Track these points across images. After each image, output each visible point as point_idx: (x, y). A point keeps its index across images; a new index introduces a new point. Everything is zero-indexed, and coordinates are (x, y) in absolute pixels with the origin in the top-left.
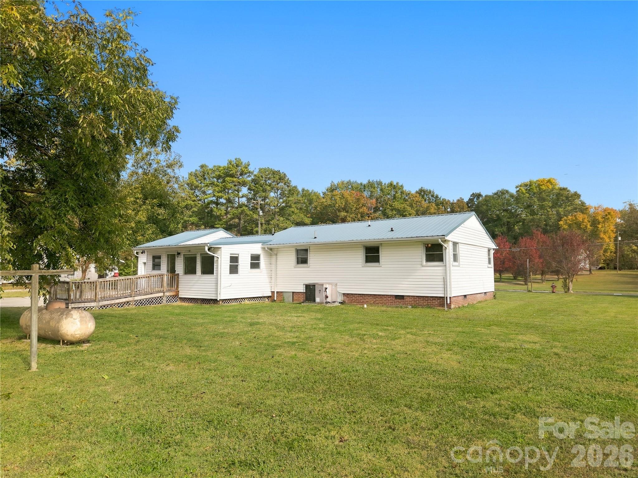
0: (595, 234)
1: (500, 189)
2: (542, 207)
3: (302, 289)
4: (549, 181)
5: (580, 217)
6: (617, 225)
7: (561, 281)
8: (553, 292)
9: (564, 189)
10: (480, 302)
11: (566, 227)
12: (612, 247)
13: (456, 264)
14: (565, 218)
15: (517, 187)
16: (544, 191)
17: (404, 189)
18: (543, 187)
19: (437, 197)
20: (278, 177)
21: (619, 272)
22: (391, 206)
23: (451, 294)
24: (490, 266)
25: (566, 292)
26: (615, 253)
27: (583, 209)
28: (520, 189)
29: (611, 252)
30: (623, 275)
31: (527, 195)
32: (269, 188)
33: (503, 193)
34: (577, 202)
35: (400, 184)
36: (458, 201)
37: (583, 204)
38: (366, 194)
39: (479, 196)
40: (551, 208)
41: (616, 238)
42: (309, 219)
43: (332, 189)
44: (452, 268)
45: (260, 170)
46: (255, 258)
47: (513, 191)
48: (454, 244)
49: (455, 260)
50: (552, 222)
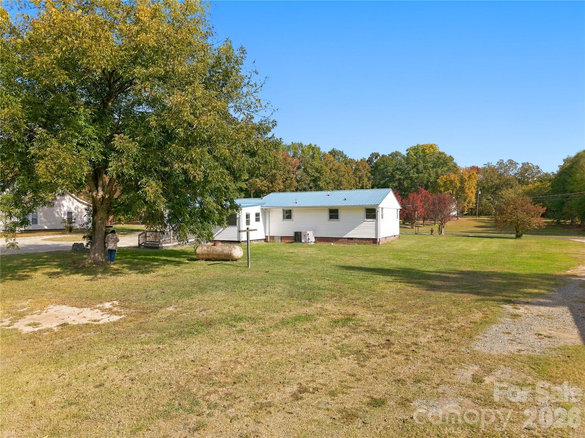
0: (462, 189)
1: (394, 151)
2: (425, 168)
3: (292, 235)
4: (431, 146)
5: (453, 176)
6: (478, 183)
7: (437, 225)
8: (432, 234)
9: (443, 153)
10: (392, 241)
11: (442, 184)
12: (474, 200)
14: (442, 176)
15: (407, 150)
16: (428, 154)
17: (321, 151)
18: (427, 151)
19: (345, 157)
21: (478, 218)
22: (311, 165)
23: (379, 236)
24: (397, 219)
25: (440, 234)
26: (476, 203)
27: (455, 169)
28: (409, 152)
29: (473, 204)
30: (480, 221)
31: (415, 157)
33: (397, 154)
34: (451, 164)
35: (317, 146)
36: (361, 160)
37: (455, 165)
38: (291, 154)
39: (376, 155)
40: (432, 168)
41: (477, 192)
44: (381, 222)
46: (257, 215)
47: (404, 153)
48: (382, 208)
49: (382, 218)
50: (432, 179)
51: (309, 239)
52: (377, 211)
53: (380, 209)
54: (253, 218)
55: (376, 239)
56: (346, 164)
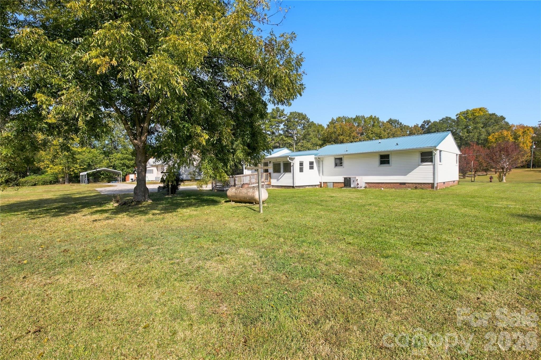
0: (516, 144)
1: (445, 117)
2: (475, 128)
3: (342, 180)
4: (481, 109)
5: (505, 133)
6: (532, 138)
8: (491, 182)
9: (494, 114)
10: (451, 186)
11: (494, 140)
12: (528, 152)
13: (440, 163)
14: (493, 134)
15: (457, 115)
16: (478, 117)
17: (380, 120)
18: (477, 114)
19: (401, 123)
20: (301, 117)
21: (532, 169)
22: (372, 131)
23: (437, 181)
24: (457, 165)
25: (500, 182)
27: (508, 127)
28: (459, 116)
31: (465, 120)
32: (296, 124)
33: (448, 119)
34: (503, 123)
35: (377, 117)
36: (415, 126)
37: (507, 124)
38: (356, 125)
39: (428, 122)
40: (482, 128)
41: (532, 146)
42: (321, 141)
43: (332, 122)
44: (439, 166)
45: (291, 113)
46: (311, 163)
47: (454, 118)
48: (440, 151)
49: (440, 161)
50: (483, 137)
51: (358, 184)
52: (434, 154)
53: (438, 151)
54: (306, 166)
55: (433, 184)
56: (401, 129)
